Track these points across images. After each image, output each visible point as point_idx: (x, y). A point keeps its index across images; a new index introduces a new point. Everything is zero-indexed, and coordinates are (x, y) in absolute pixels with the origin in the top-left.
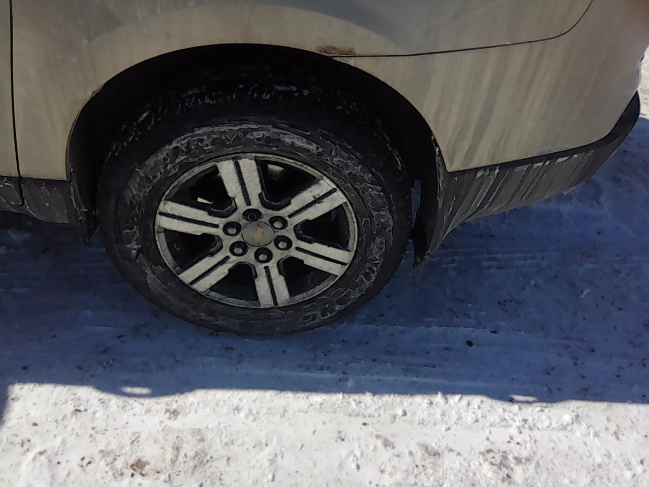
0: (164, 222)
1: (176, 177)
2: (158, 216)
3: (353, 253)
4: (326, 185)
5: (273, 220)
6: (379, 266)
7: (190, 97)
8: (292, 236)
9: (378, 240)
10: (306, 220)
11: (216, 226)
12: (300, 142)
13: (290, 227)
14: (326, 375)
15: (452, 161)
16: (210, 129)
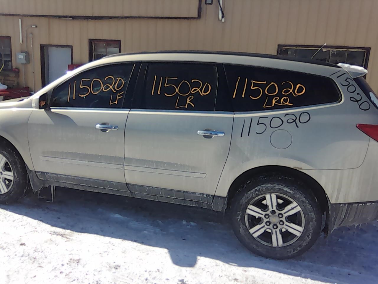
0: (248, 211)
1: (254, 198)
2: (247, 209)
3: (303, 228)
4: (295, 204)
5: (279, 214)
6: (312, 233)
7: (261, 178)
8: (284, 221)
9: (311, 223)
10: (289, 215)
11: (262, 215)
12: (288, 190)
13: (284, 217)
14: (294, 272)
15: (332, 200)
16: (265, 185)
